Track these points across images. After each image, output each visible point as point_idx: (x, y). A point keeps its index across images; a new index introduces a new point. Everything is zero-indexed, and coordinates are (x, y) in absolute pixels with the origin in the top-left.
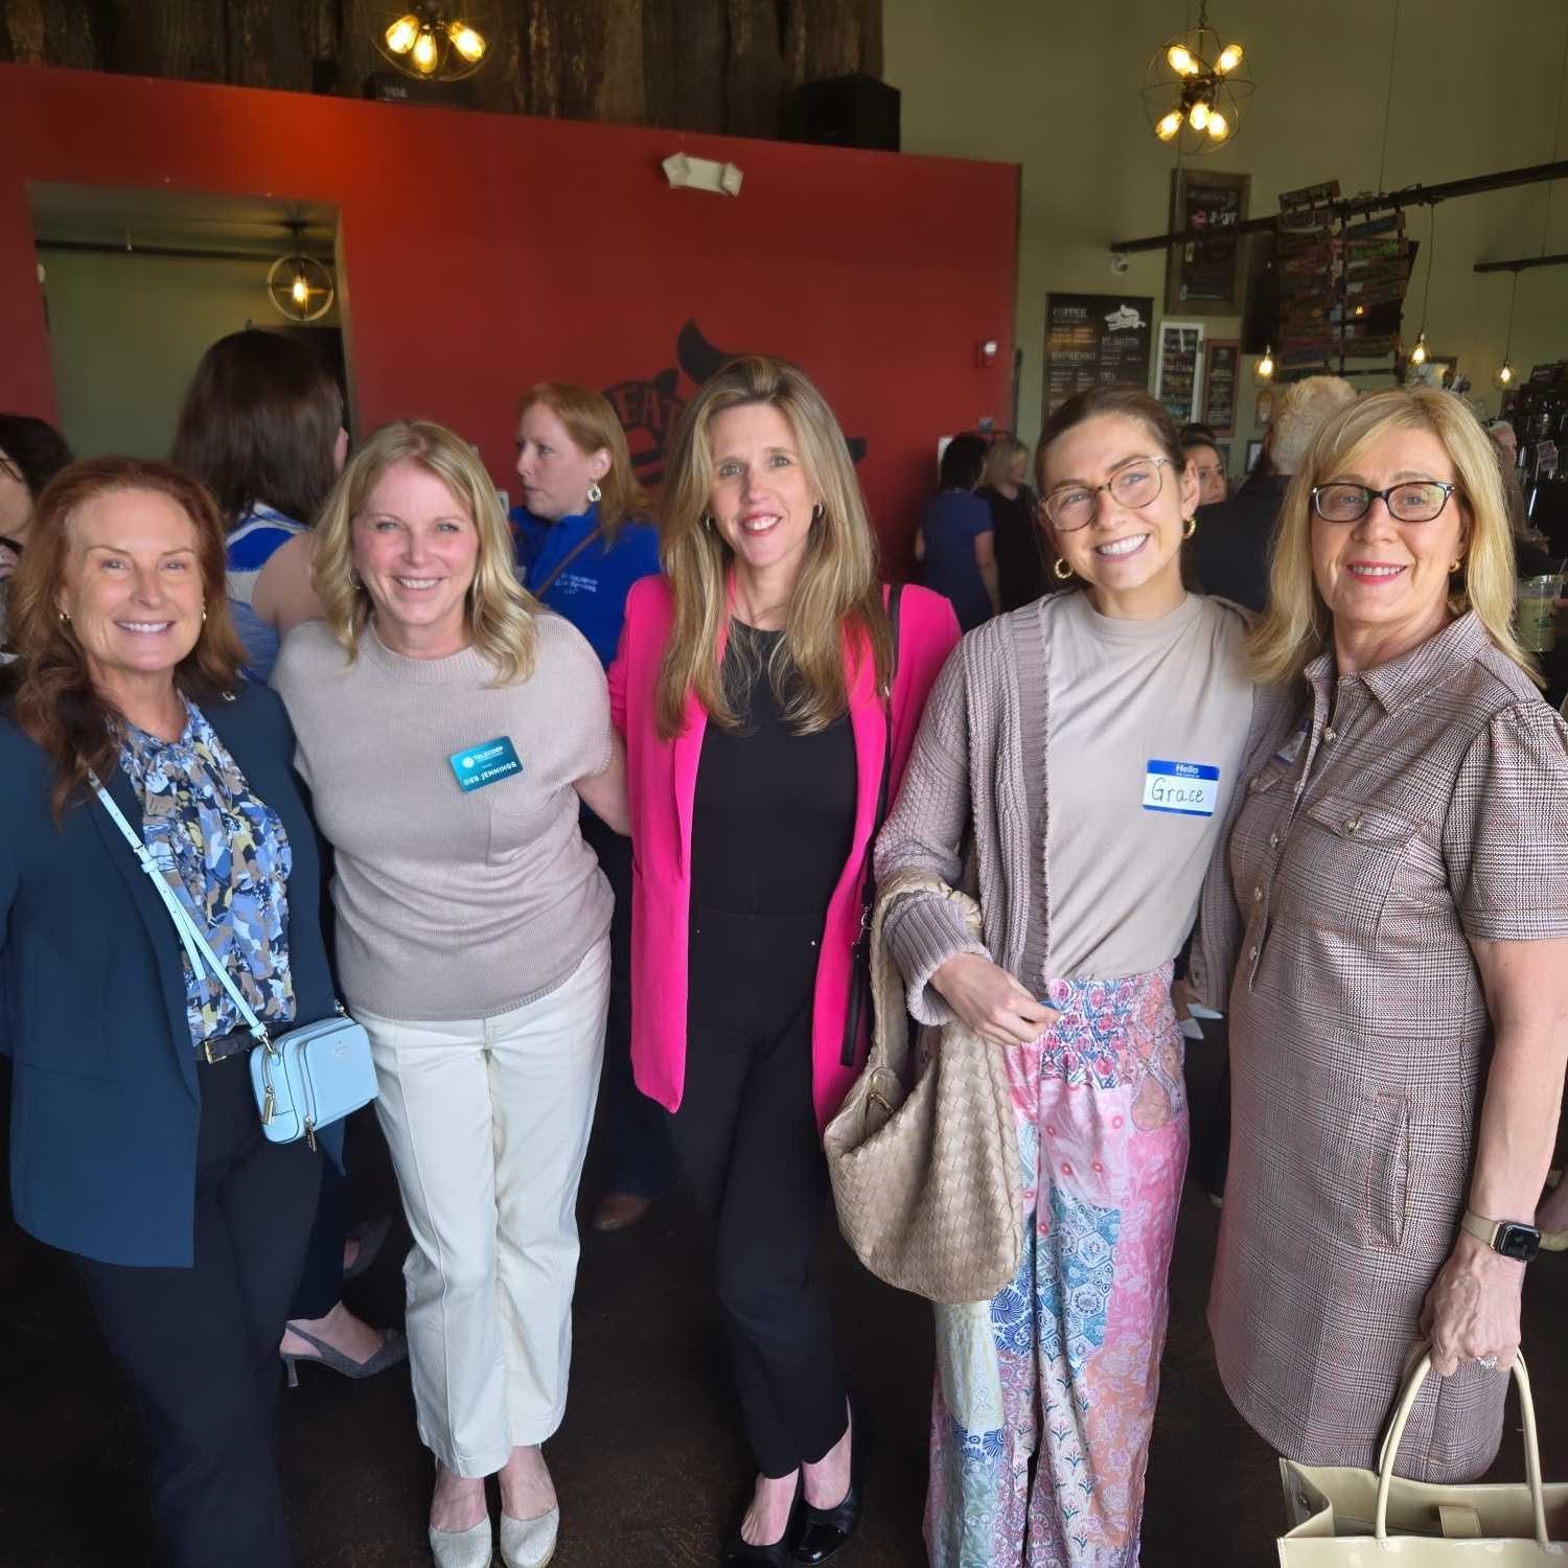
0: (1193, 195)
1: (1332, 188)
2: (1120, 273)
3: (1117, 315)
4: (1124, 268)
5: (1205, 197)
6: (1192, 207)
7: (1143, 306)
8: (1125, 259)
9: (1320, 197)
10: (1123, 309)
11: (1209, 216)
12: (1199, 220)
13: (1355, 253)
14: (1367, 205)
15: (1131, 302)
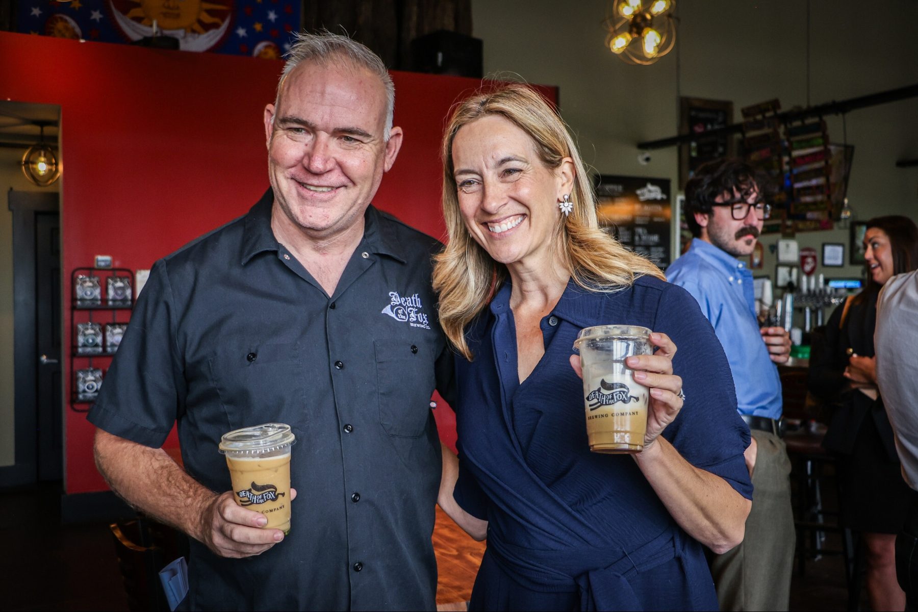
0: (693, 113)
1: (775, 104)
2: (645, 163)
3: (645, 190)
4: (648, 159)
5: (702, 115)
6: (693, 121)
7: (664, 185)
8: (648, 154)
9: (768, 110)
10: (650, 187)
11: (705, 127)
12: (698, 129)
13: (795, 145)
14: (799, 114)
15: (654, 182)
